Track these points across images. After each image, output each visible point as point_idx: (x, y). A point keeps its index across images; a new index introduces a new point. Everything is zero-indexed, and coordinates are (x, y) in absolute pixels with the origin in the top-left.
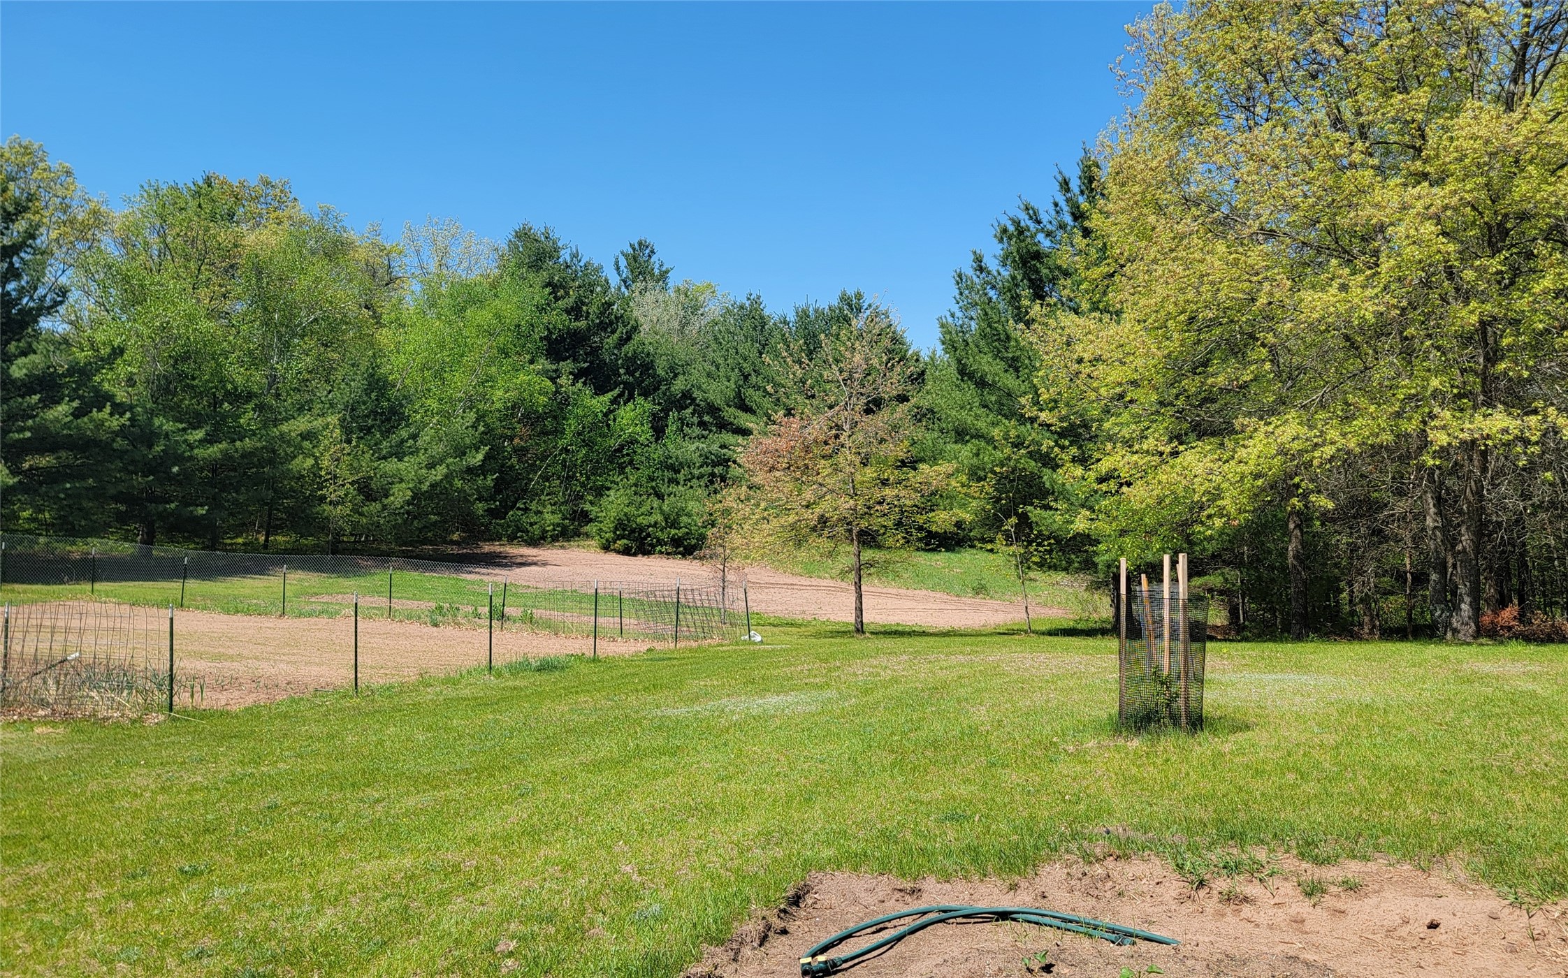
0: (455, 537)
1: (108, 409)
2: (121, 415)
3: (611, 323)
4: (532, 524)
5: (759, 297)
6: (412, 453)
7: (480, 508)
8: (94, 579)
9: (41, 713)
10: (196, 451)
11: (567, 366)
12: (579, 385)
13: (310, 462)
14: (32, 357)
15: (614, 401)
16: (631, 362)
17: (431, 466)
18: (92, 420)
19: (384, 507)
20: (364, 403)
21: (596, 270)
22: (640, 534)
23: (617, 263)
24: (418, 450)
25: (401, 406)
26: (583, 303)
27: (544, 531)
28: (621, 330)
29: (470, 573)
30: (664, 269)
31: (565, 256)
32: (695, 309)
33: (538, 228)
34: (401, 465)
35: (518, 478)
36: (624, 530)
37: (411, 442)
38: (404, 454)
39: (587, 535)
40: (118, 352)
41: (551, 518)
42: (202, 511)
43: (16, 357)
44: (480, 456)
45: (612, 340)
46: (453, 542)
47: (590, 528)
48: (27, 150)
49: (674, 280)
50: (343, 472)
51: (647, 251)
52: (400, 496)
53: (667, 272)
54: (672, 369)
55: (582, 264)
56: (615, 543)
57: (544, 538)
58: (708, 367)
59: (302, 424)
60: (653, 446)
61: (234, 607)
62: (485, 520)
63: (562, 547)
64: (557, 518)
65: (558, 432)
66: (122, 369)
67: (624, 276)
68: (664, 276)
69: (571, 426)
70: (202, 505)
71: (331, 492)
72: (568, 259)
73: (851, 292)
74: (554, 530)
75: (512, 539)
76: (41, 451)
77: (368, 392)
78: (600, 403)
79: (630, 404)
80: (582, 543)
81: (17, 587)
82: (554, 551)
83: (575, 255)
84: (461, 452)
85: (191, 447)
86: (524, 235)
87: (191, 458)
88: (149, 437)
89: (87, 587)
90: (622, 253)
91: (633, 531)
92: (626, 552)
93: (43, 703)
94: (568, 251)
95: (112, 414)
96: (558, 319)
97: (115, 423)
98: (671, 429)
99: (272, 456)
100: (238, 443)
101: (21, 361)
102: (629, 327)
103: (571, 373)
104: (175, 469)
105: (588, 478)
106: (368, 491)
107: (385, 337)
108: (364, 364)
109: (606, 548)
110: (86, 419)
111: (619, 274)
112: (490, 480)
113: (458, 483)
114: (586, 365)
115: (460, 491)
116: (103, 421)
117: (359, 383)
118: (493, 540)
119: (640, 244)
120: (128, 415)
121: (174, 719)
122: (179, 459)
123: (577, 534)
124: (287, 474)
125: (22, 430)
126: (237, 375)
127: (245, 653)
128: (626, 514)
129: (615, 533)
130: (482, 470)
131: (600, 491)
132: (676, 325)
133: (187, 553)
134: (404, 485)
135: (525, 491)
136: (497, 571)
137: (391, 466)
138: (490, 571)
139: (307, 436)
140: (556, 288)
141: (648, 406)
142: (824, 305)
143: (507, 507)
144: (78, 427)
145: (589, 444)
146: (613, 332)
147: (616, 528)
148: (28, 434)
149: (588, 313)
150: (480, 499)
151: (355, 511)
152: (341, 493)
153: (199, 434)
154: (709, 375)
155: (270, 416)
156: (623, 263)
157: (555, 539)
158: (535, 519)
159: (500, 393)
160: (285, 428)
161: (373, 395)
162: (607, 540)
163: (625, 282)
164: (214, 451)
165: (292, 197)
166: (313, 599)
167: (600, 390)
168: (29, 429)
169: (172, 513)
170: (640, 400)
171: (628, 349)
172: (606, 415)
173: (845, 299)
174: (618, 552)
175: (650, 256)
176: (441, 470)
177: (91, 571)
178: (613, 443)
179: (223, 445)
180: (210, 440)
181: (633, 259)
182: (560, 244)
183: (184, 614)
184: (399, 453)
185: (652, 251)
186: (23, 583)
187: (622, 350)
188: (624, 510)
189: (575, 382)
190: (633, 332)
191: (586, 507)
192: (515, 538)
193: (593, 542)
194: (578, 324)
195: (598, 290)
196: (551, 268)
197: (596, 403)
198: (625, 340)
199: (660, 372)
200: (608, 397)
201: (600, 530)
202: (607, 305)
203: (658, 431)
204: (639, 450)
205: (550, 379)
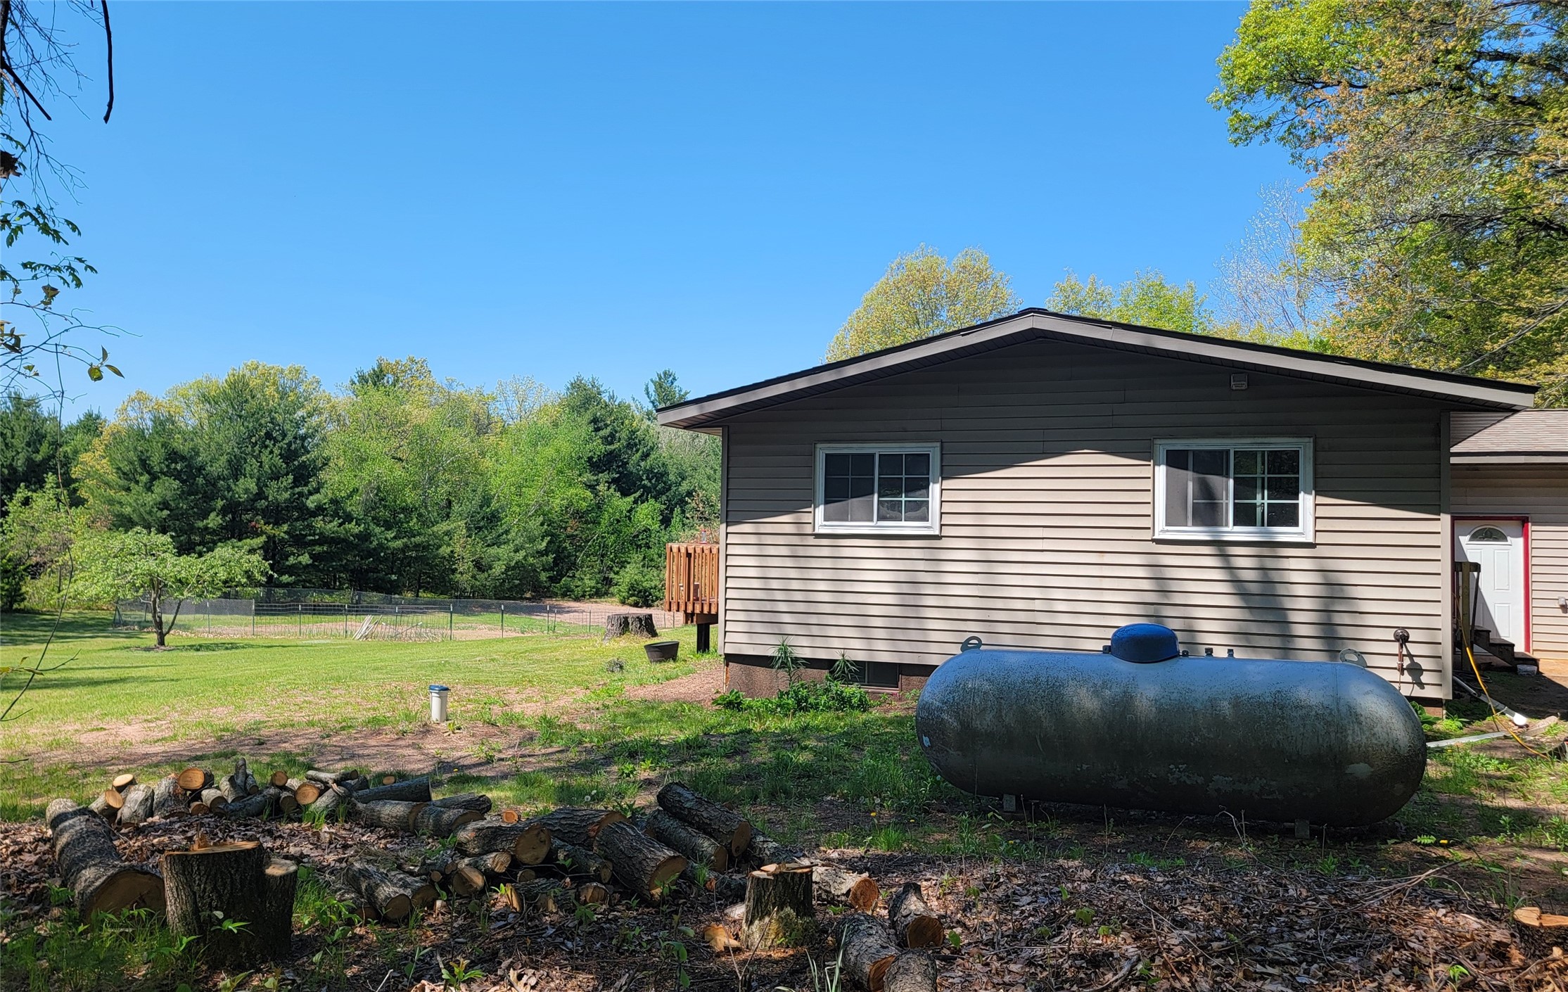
0: (528, 595)
1: (354, 523)
3: (636, 445)
4: (577, 587)
6: (505, 543)
7: (544, 575)
10: (391, 544)
11: (604, 477)
12: (612, 490)
13: (450, 549)
14: (317, 495)
15: (635, 502)
16: (649, 472)
17: (516, 551)
18: (345, 529)
19: (489, 576)
20: (479, 513)
21: (626, 407)
23: (647, 389)
24: (509, 540)
25: (499, 513)
26: (616, 432)
27: (584, 592)
28: (643, 449)
31: (605, 398)
33: (587, 378)
34: (499, 551)
35: (569, 555)
36: (635, 591)
37: (504, 536)
38: (501, 544)
39: (613, 595)
41: (589, 582)
42: (395, 577)
43: (309, 495)
44: (544, 544)
45: (635, 458)
46: (527, 599)
47: (613, 589)
50: (467, 555)
51: (671, 379)
52: (498, 569)
53: (685, 394)
54: (680, 475)
55: (616, 403)
56: (628, 599)
57: (584, 596)
59: (443, 527)
60: (663, 532)
62: (547, 585)
63: (596, 602)
64: (593, 583)
65: (596, 522)
66: (357, 498)
67: (652, 399)
69: (605, 519)
70: (395, 574)
71: (460, 567)
72: (607, 401)
74: (591, 591)
75: (564, 595)
76: (321, 544)
77: (481, 506)
78: (624, 503)
79: (645, 504)
80: (610, 600)
83: (611, 397)
84: (532, 540)
85: (388, 542)
86: (577, 386)
87: (389, 548)
88: (371, 537)
90: (652, 381)
91: (640, 591)
92: (636, 605)
94: (607, 394)
95: (355, 526)
96: (598, 447)
97: (356, 530)
98: (676, 520)
99: (431, 546)
100: (410, 540)
101: (312, 498)
102: (649, 447)
103: (606, 482)
104: (382, 554)
105: (616, 556)
106: (479, 566)
108: (480, 490)
109: (622, 602)
110: (342, 528)
112: (551, 557)
113: (531, 560)
114: (617, 476)
115: (532, 565)
116: (350, 529)
117: (476, 501)
118: (551, 597)
119: (665, 373)
120: (363, 525)
122: (384, 549)
123: (606, 593)
124: (436, 556)
125: (314, 535)
126: (410, 497)
128: (636, 580)
129: (628, 593)
130: (545, 553)
131: (623, 565)
133: (375, 597)
134: (501, 562)
135: (574, 564)
137: (493, 551)
139: (447, 533)
140: (597, 423)
141: (657, 505)
143: (561, 575)
144: (338, 533)
145: (616, 532)
146: (637, 451)
147: (629, 590)
148: (317, 537)
149: (620, 439)
150: (544, 570)
151: (474, 577)
152: (466, 567)
153: (390, 535)
154: (709, 478)
155: (425, 522)
156: (652, 388)
157: (591, 596)
158: (579, 583)
159: (558, 501)
160: (435, 529)
161: (484, 508)
162: (624, 598)
163: (653, 402)
164: (398, 544)
165: (428, 370)
167: (625, 494)
168: (318, 534)
170: (652, 501)
171: (649, 461)
172: (630, 511)
174: (631, 605)
175: (672, 383)
176: (523, 553)
178: (634, 531)
179: (404, 540)
180: (397, 537)
181: (660, 385)
182: (602, 390)
184: (496, 543)
185: (674, 379)
187: (642, 464)
188: (636, 577)
189: (609, 488)
190: (652, 448)
191: (612, 575)
192: (566, 595)
193: (616, 599)
194: (612, 447)
195: (627, 422)
196: (594, 410)
197: (622, 503)
198: (645, 456)
199: (672, 477)
200: (631, 499)
201: (620, 591)
202: (633, 432)
203: (666, 521)
204: (653, 536)
205: (592, 487)
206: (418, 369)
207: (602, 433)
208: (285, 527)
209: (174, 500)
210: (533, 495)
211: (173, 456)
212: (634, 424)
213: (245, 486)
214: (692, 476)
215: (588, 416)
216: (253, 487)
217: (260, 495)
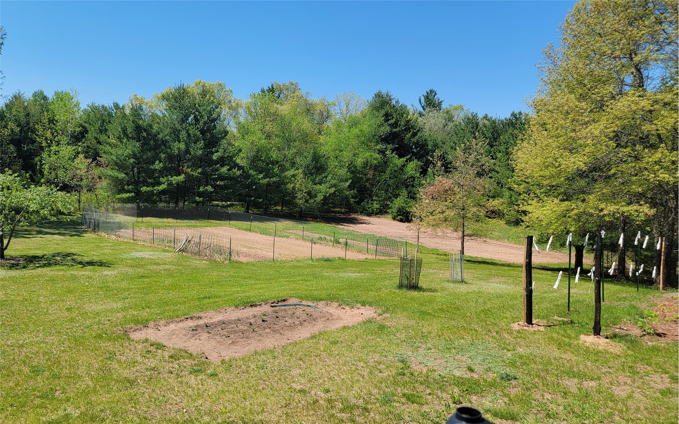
1: (236, 169)
2: (240, 170)
3: (409, 128)
4: (369, 208)
5: (477, 114)
6: (325, 183)
7: (352, 200)
8: (230, 220)
9: (205, 258)
10: (260, 181)
11: (390, 146)
12: (394, 154)
13: (292, 185)
14: (218, 153)
15: (406, 161)
16: (417, 144)
17: (330, 187)
18: (233, 172)
19: (315, 201)
20: (311, 165)
21: (405, 107)
22: (407, 214)
23: (420, 100)
24: (327, 182)
25: (324, 165)
26: (398, 121)
27: (373, 211)
28: (413, 131)
29: (342, 225)
30: (440, 101)
31: (394, 102)
32: (450, 119)
33: (384, 92)
34: (321, 187)
35: (368, 190)
36: (401, 212)
37: (325, 179)
38: (322, 183)
39: (389, 214)
40: (240, 151)
41: (376, 206)
42: (261, 200)
43: (215, 153)
44: (349, 183)
45: (408, 136)
47: (389, 211)
48: (220, 85)
49: (444, 106)
50: (303, 188)
51: (434, 94)
52: (320, 197)
53: (441, 102)
54: (435, 146)
55: (400, 105)
56: (397, 217)
57: (373, 213)
58: (452, 144)
59: (292, 172)
60: (422, 178)
61: (264, 232)
62: (353, 205)
63: (379, 217)
64: (378, 206)
66: (241, 155)
67: (423, 105)
68: (440, 104)
69: (388, 170)
70: (261, 198)
71: (299, 195)
72: (395, 104)
73: (517, 112)
74: (377, 210)
75: (362, 213)
77: (312, 161)
79: (412, 162)
80: (387, 216)
81: (212, 221)
82: (375, 219)
83: (397, 102)
85: (259, 180)
86: (378, 95)
87: (259, 183)
88: (248, 176)
89: (228, 222)
91: (404, 213)
92: (401, 221)
93: (206, 256)
94: (395, 100)
95: (238, 170)
96: (386, 129)
97: (239, 173)
98: (430, 171)
99: (282, 183)
100: (272, 179)
101: (216, 154)
102: (417, 130)
103: (391, 149)
104: (254, 187)
105: (393, 191)
106: (310, 195)
107: (322, 139)
109: (394, 219)
110: (231, 171)
111: (421, 104)
114: (397, 146)
116: (235, 172)
117: (310, 158)
118: (355, 213)
119: (431, 91)
120: (242, 171)
121: (230, 263)
122: (256, 184)
123: (386, 212)
124: (285, 189)
125: (215, 175)
126: (274, 155)
127: (258, 247)
128: (402, 206)
129: (397, 213)
130: (349, 188)
131: (397, 196)
132: (441, 126)
134: (321, 194)
135: (370, 195)
136: (351, 225)
137: (318, 187)
138: (349, 225)
139: (294, 176)
140: (387, 116)
141: (419, 163)
142: (503, 118)
143: (362, 200)
144: (229, 174)
145: (395, 177)
146: (410, 132)
147: (398, 212)
148: (216, 176)
149: (400, 125)
150: (352, 197)
151: (306, 202)
152: (302, 196)
153: (261, 176)
154: (452, 148)
155: (283, 169)
156: (423, 99)
157: (377, 214)
158: (371, 206)
160: (286, 173)
161: (314, 163)
162: (395, 216)
163: (423, 107)
164: (265, 181)
165: (298, 88)
166: (288, 231)
167: (401, 156)
168: (217, 175)
169: (253, 201)
170: (416, 161)
171: (417, 138)
172: (403, 166)
173: (513, 115)
174: (398, 221)
175: (434, 96)
176: (333, 189)
177: (229, 217)
178: (405, 177)
179: (268, 179)
180: (264, 178)
181: (427, 98)
182: (392, 97)
183: (250, 233)
185: (436, 94)
186: (214, 220)
187: (413, 140)
188: (402, 205)
189: (392, 153)
190: (419, 131)
191: (388, 203)
192: (363, 213)
193: (390, 216)
194: (396, 130)
195: (405, 115)
196: (387, 108)
197: (399, 162)
198: (415, 134)
199: (430, 147)
200: (404, 159)
201: (392, 212)
202: (408, 121)
203: (424, 172)
204: (416, 180)
205: (382, 152)
206: (294, 88)
207: (390, 122)
208: (200, 170)
209: (139, 153)
210: (347, 156)
211: (138, 129)
212: (409, 117)
213: (178, 147)
214: (442, 147)
215: (383, 112)
216: (182, 146)
217: (187, 151)
